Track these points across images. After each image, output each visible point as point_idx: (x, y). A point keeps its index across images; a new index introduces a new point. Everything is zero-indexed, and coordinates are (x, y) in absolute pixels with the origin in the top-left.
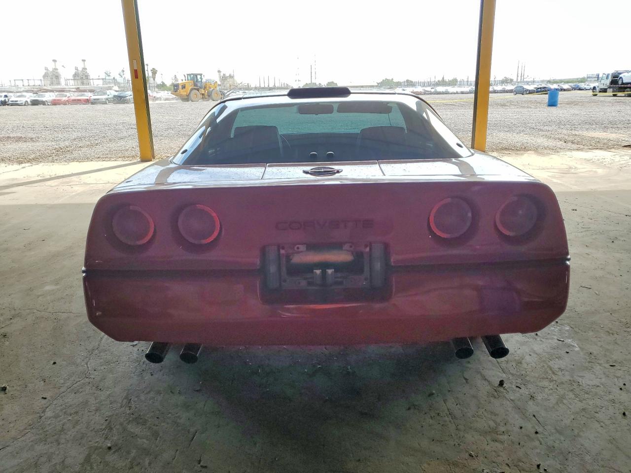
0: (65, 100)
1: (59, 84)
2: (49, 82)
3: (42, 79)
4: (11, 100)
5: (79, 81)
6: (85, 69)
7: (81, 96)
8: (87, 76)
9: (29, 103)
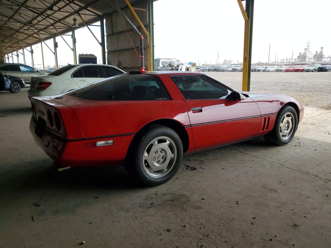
0: (291, 70)
1: (305, 61)
2: (300, 60)
3: (297, 58)
4: (267, 69)
5: (316, 59)
6: (321, 52)
7: (301, 67)
8: (322, 56)
9: (275, 71)
